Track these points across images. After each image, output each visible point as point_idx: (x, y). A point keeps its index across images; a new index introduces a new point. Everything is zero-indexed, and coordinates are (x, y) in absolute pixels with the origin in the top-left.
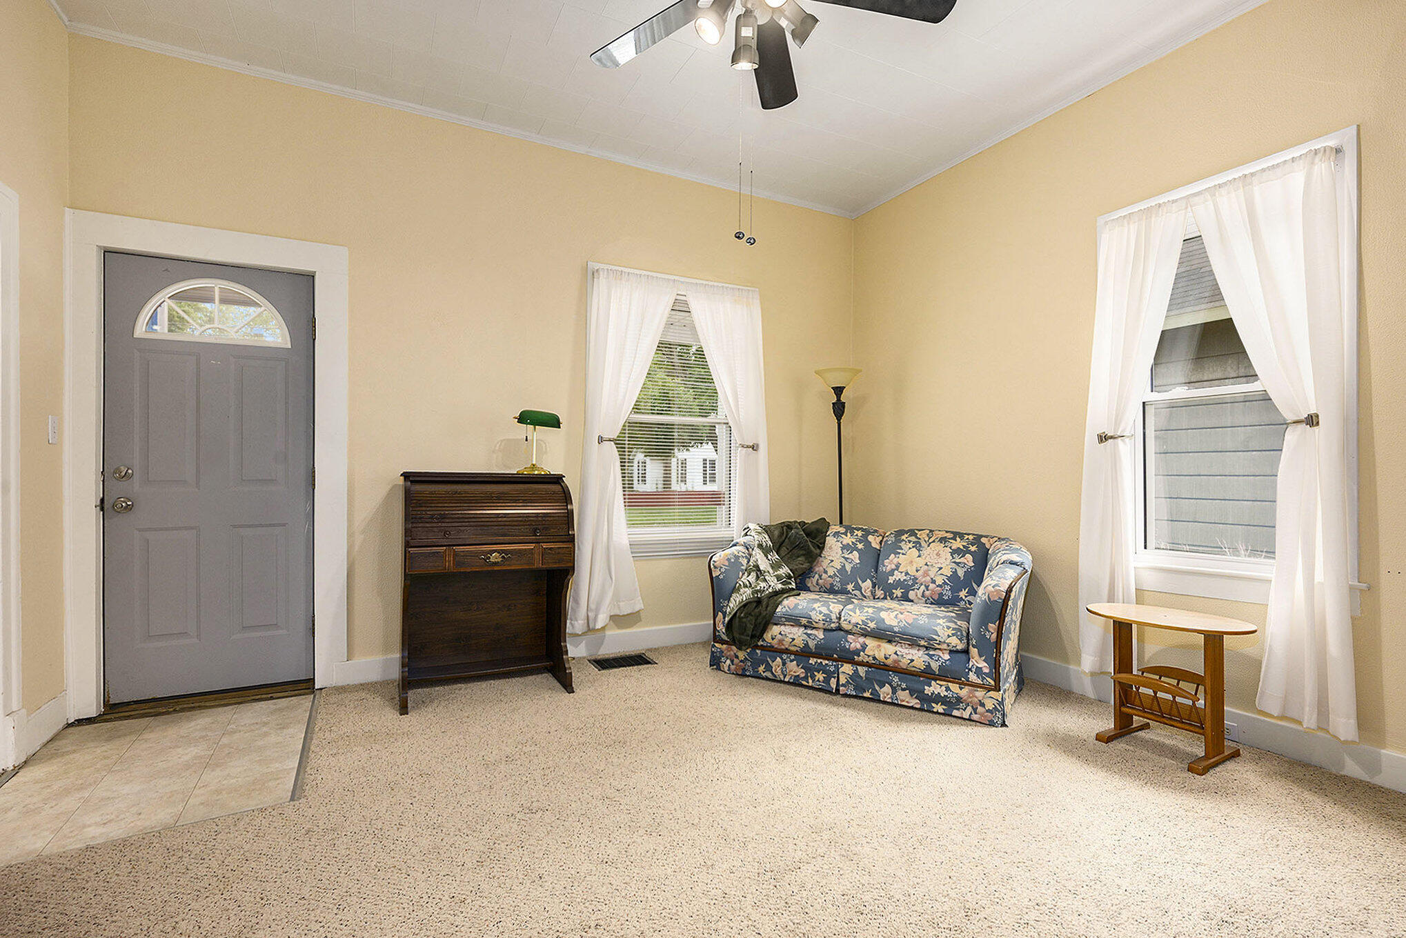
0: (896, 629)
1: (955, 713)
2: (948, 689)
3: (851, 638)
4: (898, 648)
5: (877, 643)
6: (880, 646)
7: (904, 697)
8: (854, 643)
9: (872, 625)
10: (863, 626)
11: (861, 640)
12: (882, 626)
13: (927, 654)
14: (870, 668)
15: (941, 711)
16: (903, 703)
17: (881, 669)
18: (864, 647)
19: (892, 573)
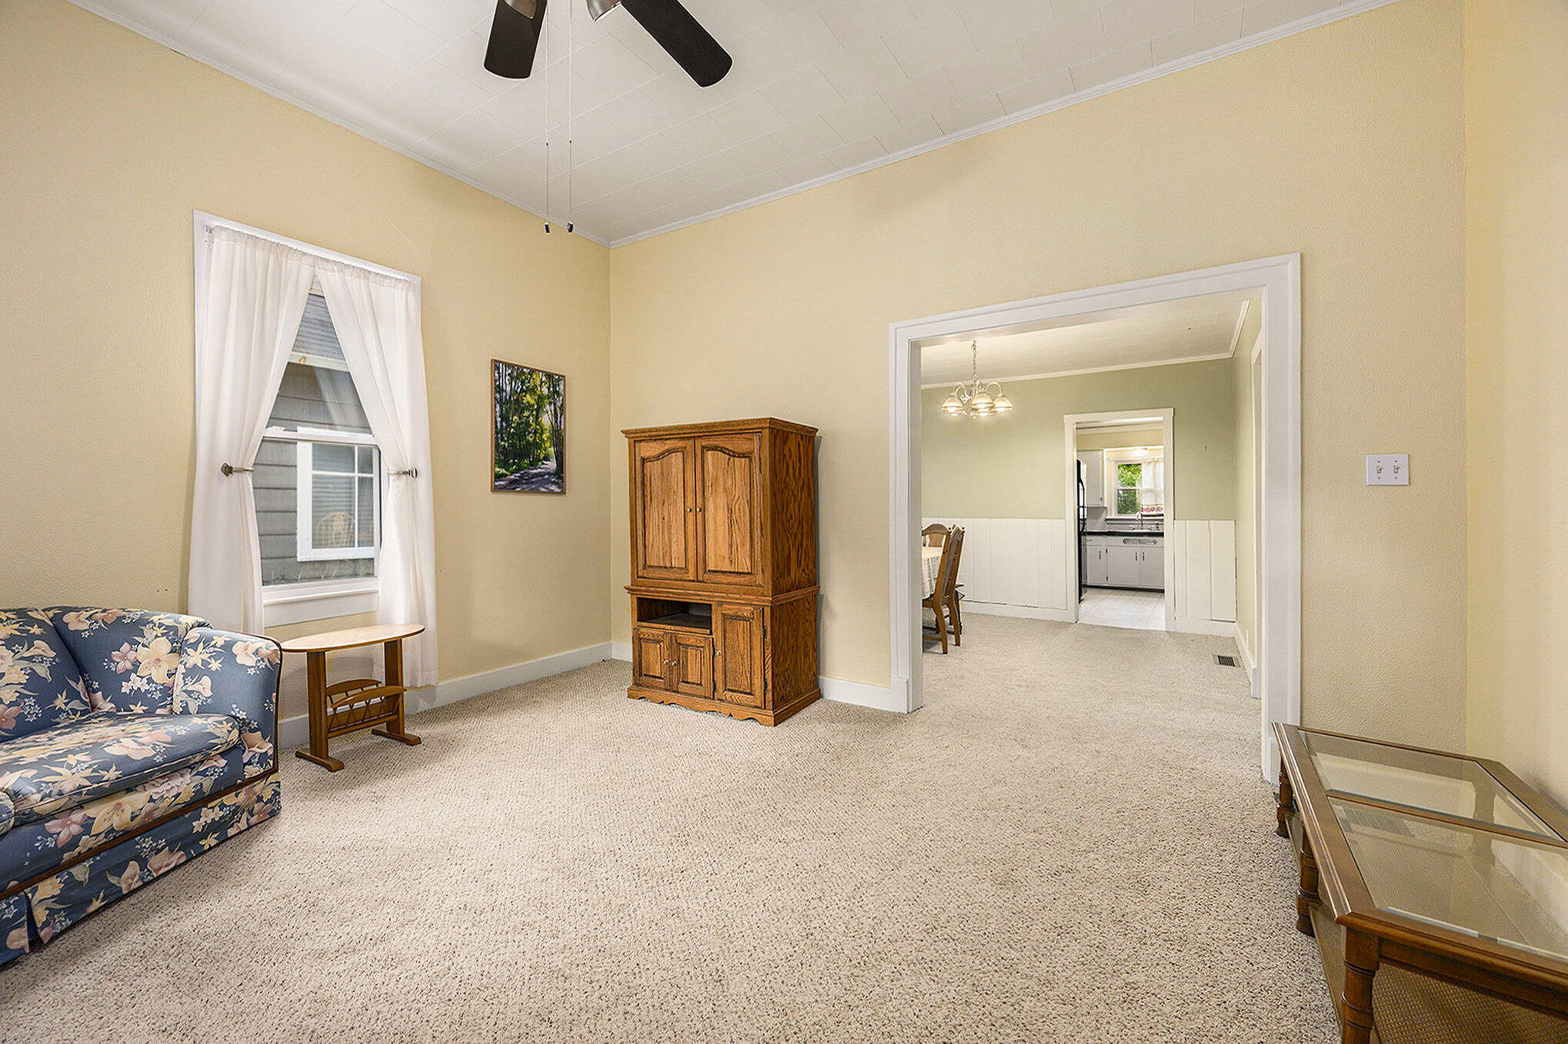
0: (159, 759)
1: (231, 832)
2: (222, 806)
3: (54, 826)
4: (151, 791)
5: (114, 803)
6: (120, 804)
7: (161, 861)
8: (63, 830)
9: (112, 774)
10: (95, 785)
11: (78, 816)
12: (133, 767)
13: (198, 774)
14: (98, 855)
15: (214, 842)
16: (161, 872)
17: (121, 841)
18: (87, 825)
19: (126, 676)
